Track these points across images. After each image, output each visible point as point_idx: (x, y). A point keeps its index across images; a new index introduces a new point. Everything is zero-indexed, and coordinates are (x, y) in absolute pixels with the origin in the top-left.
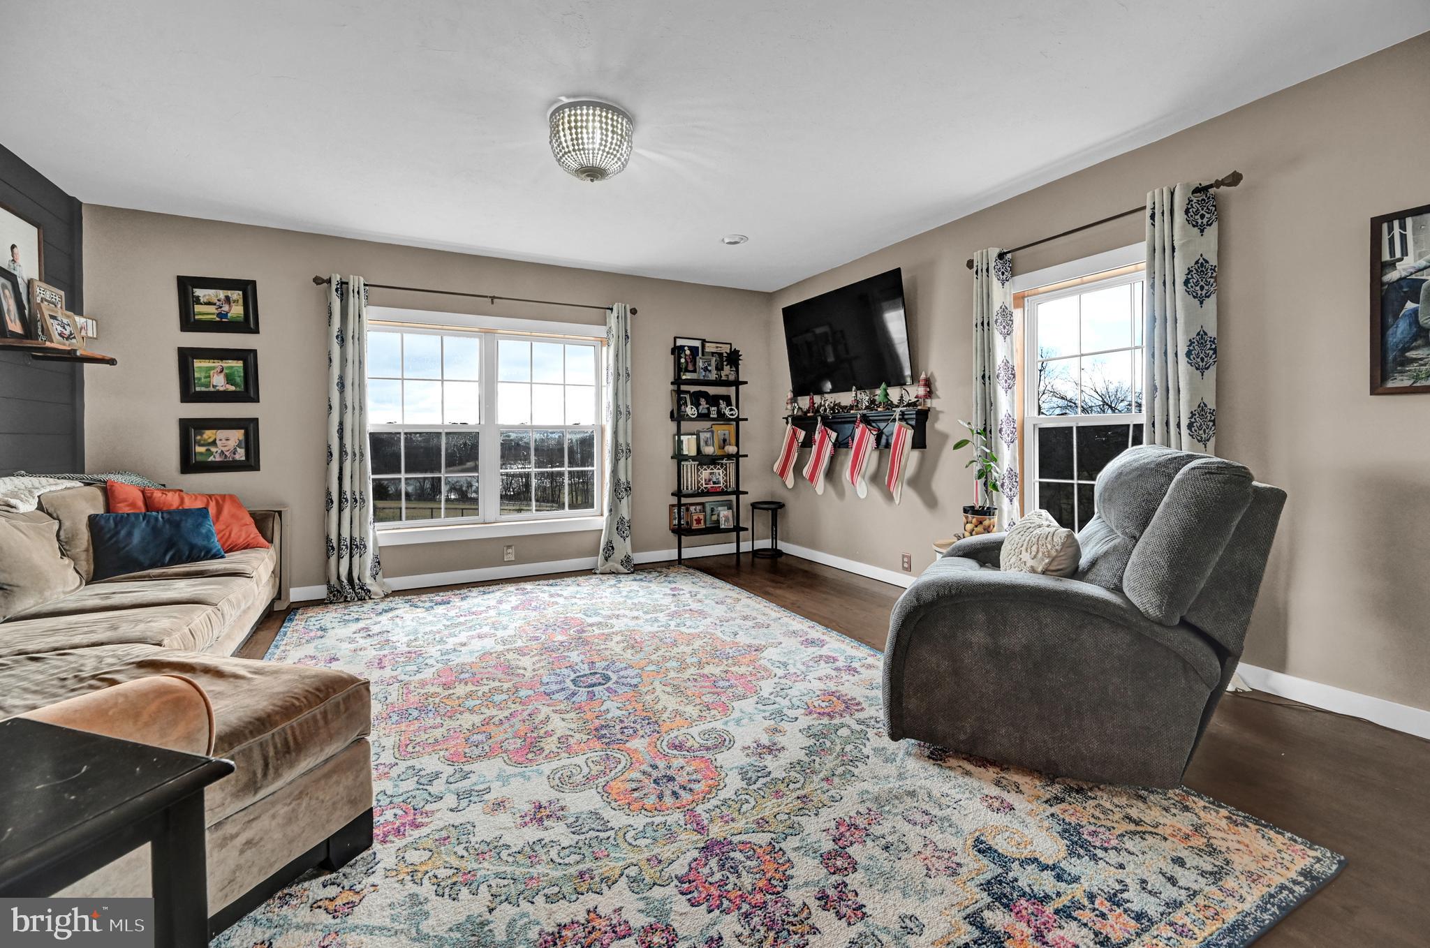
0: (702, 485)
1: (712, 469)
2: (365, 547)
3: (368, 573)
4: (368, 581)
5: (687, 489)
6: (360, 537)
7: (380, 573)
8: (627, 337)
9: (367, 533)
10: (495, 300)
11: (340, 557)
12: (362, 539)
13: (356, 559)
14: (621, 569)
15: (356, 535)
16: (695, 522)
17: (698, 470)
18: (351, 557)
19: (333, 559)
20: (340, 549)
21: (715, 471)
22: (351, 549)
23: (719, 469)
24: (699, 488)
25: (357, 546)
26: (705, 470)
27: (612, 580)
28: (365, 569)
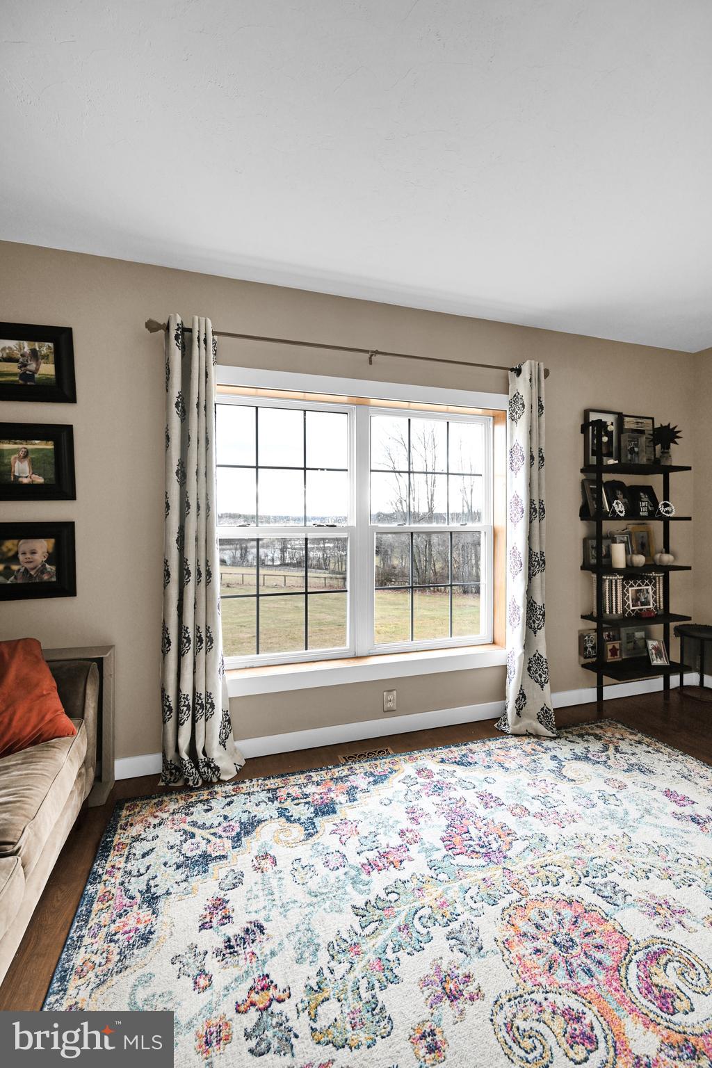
0: (628, 607)
1: (639, 585)
2: (213, 706)
3: (216, 741)
4: (216, 753)
5: (611, 611)
6: (206, 692)
7: (231, 736)
8: (541, 407)
9: (214, 685)
10: (376, 358)
11: (179, 724)
12: (208, 695)
13: (201, 724)
14: (542, 729)
15: (201, 690)
16: (609, 654)
17: (623, 587)
18: (194, 722)
19: (171, 724)
20: (179, 711)
21: (644, 587)
22: (194, 709)
23: (647, 585)
24: (624, 611)
25: (201, 705)
26: (632, 586)
27: (528, 745)
28: (212, 738)
